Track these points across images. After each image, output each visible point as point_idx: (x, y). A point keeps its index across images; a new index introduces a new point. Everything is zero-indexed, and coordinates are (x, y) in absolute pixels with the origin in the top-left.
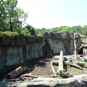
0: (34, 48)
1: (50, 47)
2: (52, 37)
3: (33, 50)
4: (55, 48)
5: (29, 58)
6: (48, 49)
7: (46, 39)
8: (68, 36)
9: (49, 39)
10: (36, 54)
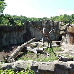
0: (12, 36)
1: (30, 35)
2: (32, 25)
3: (12, 38)
4: (36, 35)
5: (7, 44)
6: (29, 36)
7: (27, 28)
8: (48, 24)
9: (30, 27)
10: (15, 41)
